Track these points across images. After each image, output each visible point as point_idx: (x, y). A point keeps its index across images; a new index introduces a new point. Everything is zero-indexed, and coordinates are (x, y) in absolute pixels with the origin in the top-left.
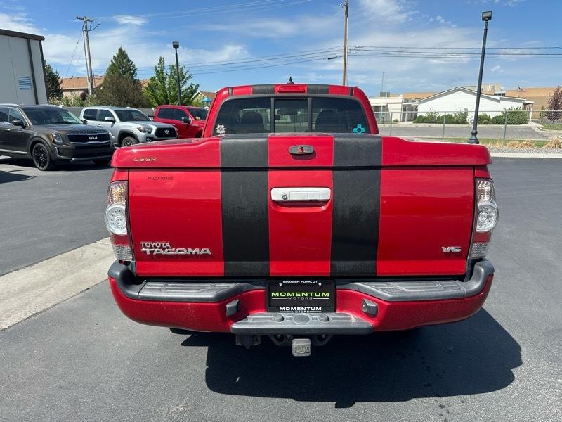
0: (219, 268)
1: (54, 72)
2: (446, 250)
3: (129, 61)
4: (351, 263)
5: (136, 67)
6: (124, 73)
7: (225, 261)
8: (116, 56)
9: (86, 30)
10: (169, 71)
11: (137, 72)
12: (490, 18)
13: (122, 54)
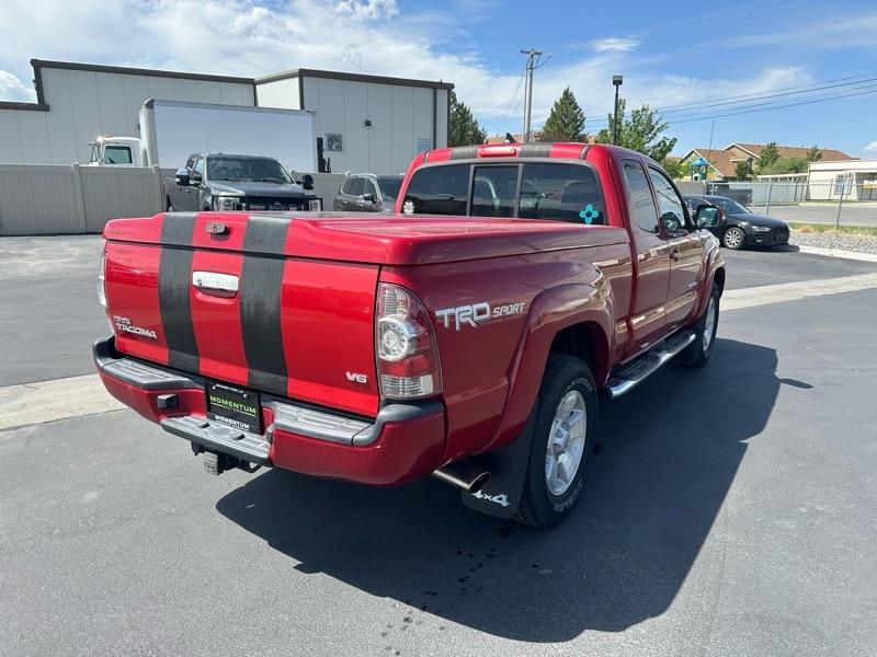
0: (163, 355)
1: (480, 129)
2: (351, 377)
3: (576, 107)
4: (266, 375)
5: (585, 116)
6: (566, 125)
7: (169, 348)
8: (558, 101)
9: (531, 68)
10: (631, 120)
11: (585, 123)
13: (568, 99)
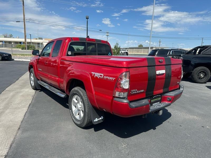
12: (88, 18)
